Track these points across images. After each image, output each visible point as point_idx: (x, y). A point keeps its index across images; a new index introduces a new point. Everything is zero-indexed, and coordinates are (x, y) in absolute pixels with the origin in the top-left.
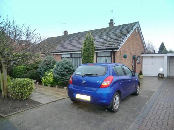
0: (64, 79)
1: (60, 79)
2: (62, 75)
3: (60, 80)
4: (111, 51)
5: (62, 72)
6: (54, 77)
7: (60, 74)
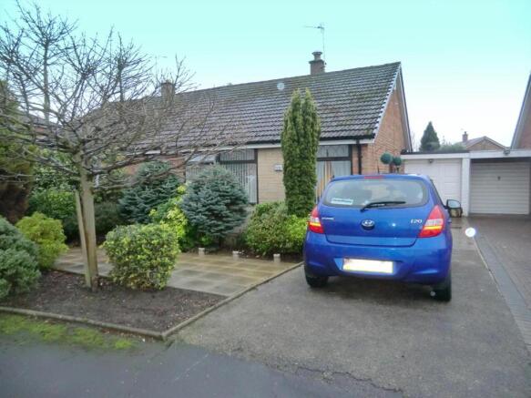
0: (223, 227)
1: (210, 226)
2: (213, 214)
3: (210, 231)
4: (353, 142)
5: (214, 207)
6: (189, 223)
7: (207, 213)
